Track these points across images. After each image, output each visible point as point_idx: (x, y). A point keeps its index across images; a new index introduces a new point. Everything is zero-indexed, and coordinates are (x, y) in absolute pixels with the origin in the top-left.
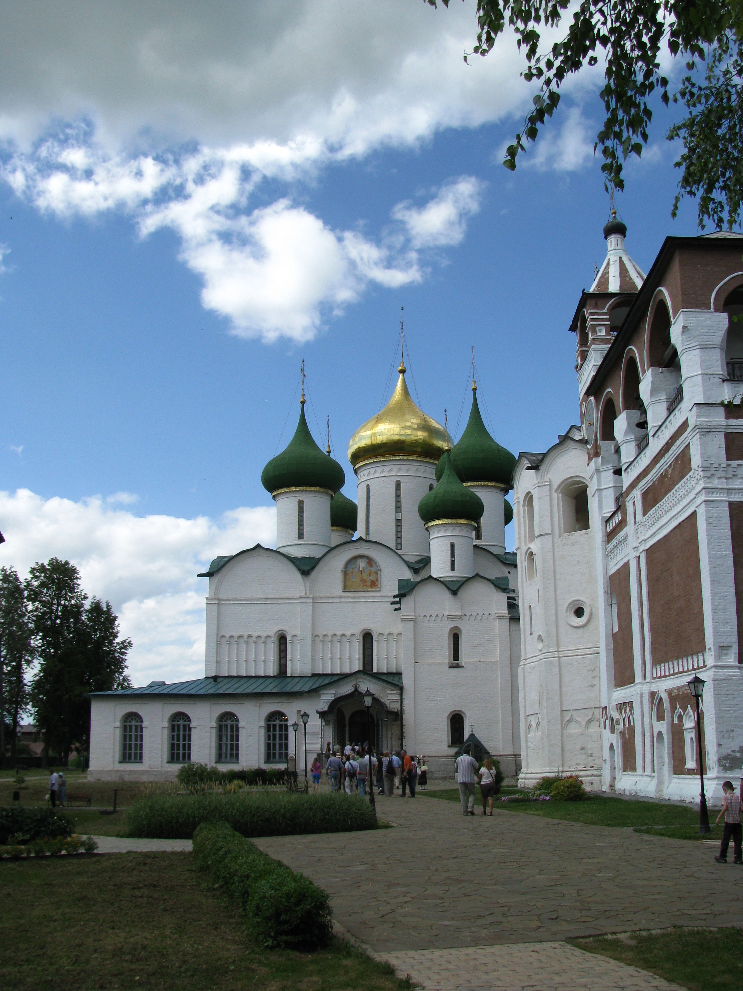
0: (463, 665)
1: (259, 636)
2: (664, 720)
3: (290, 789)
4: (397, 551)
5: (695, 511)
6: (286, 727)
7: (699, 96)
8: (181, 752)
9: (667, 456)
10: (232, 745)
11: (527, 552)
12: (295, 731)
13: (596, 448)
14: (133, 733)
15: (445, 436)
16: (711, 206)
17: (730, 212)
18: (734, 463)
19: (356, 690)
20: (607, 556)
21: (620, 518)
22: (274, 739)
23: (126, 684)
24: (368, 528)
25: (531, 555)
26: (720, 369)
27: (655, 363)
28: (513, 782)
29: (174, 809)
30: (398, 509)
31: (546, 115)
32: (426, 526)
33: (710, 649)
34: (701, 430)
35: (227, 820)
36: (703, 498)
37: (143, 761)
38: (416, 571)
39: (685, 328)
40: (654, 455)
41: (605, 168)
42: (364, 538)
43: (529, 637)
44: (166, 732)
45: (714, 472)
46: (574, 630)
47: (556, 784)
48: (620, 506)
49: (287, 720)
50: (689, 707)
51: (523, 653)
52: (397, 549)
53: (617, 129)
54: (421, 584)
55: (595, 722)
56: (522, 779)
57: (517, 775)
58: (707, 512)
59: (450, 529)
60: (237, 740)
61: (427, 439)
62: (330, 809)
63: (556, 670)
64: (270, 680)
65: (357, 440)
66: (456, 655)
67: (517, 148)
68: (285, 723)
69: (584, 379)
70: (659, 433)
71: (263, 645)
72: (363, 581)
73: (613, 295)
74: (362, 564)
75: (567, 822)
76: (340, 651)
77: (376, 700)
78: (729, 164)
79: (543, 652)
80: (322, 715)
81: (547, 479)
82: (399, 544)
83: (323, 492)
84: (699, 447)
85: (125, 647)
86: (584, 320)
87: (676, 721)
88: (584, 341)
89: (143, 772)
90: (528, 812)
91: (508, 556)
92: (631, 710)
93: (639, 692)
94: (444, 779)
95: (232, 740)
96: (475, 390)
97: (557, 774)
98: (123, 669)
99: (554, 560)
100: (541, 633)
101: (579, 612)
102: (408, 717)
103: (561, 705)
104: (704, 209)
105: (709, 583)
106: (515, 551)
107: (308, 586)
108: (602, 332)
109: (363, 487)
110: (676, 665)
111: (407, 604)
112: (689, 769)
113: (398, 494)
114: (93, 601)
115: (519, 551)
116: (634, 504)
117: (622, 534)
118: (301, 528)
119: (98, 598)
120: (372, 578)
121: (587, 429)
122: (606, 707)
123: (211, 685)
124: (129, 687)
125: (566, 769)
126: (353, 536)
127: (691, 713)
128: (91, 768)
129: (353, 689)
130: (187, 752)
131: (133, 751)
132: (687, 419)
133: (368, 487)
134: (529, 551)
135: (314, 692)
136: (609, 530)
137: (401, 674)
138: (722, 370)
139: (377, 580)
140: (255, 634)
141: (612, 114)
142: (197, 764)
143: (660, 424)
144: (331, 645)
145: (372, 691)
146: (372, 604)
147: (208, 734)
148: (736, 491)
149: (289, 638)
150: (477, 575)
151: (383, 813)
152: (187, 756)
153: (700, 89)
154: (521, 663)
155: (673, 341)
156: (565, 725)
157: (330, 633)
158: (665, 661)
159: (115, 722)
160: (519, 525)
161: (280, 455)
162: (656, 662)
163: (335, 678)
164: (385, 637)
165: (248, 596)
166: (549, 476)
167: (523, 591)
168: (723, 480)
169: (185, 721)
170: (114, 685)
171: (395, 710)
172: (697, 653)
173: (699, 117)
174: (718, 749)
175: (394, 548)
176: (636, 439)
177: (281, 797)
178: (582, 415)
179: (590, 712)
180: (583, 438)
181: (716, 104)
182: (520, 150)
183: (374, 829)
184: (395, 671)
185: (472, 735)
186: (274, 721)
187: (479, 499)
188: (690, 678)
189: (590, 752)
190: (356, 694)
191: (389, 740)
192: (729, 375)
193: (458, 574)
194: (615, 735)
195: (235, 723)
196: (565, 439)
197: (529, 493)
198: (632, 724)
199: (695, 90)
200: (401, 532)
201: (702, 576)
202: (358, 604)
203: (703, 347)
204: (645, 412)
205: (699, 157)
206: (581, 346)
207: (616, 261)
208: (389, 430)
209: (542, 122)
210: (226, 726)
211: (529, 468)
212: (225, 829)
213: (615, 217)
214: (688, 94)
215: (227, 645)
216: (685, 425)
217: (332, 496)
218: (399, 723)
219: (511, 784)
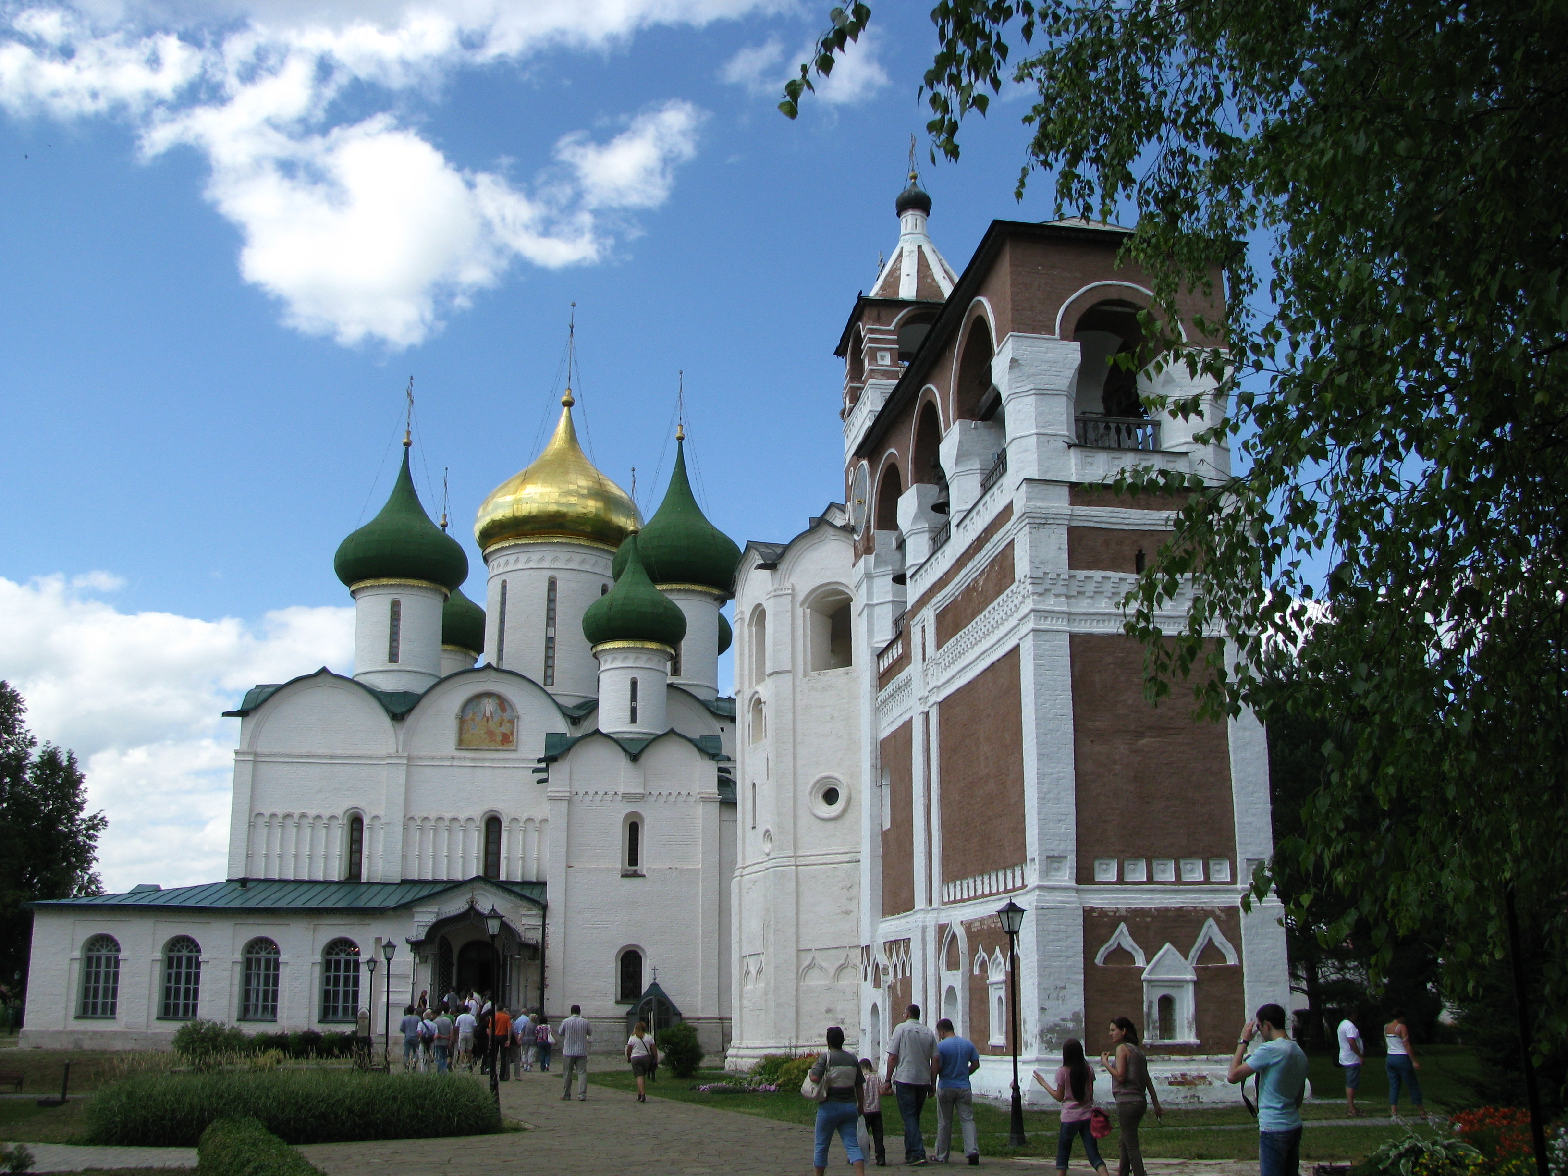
0: (644, 872)
1: (319, 817)
2: (958, 968)
3: (360, 1066)
4: (546, 688)
5: (1018, 645)
6: (357, 964)
7: (1067, 22)
8: (182, 1001)
9: (978, 557)
10: (266, 992)
11: (752, 698)
12: (372, 971)
13: (868, 540)
14: (103, 969)
15: (629, 509)
16: (1075, 186)
17: (1103, 198)
18: (1081, 574)
19: (472, 908)
20: (877, 710)
21: (900, 652)
22: (337, 983)
23: (93, 887)
24: (500, 650)
25: (758, 704)
26: (1065, 427)
27: (965, 412)
28: (717, 1062)
29: (168, 1097)
30: (551, 622)
31: (848, 38)
32: (594, 650)
33: (1033, 860)
34: (1031, 521)
35: (256, 1114)
36: (1030, 625)
37: (117, 1015)
38: (575, 721)
39: (1014, 363)
40: (958, 555)
41: (932, 127)
42: (494, 664)
43: (750, 833)
44: (158, 969)
45: (1049, 587)
46: (822, 824)
47: (785, 1066)
48: (901, 633)
49: (358, 953)
50: (997, 949)
51: (739, 858)
52: (545, 685)
53: (954, 70)
54: (581, 742)
55: (849, 969)
56: (732, 1056)
57: (724, 1049)
58: (1036, 647)
59: (632, 656)
60: (276, 983)
61: (602, 513)
62: (426, 1099)
63: (792, 886)
64: (334, 888)
65: (490, 508)
66: (633, 857)
67: (801, 85)
68: (355, 957)
69: (855, 432)
70: (967, 521)
71: (324, 830)
72: (490, 734)
73: (905, 304)
74: (489, 706)
75: (802, 1126)
76: (449, 844)
77: (504, 926)
78: (1103, 124)
79: (771, 856)
80: (416, 946)
81: (788, 585)
82: (549, 678)
83: (431, 589)
84: (1028, 547)
85: (95, 827)
86: (859, 340)
87: (976, 971)
88: (856, 372)
89: (115, 1035)
90: (742, 1109)
91: (721, 704)
92: (907, 952)
93: (920, 925)
94: (608, 1054)
95: (267, 983)
96: (681, 439)
97: (788, 1050)
98: (89, 862)
99: (794, 713)
100: (769, 827)
101: (831, 796)
102: (554, 954)
103: (797, 941)
104: (1064, 190)
105: (1035, 757)
106: (733, 696)
107: (401, 737)
108: (886, 360)
109: (497, 583)
110: (979, 883)
111: (559, 773)
112: (994, 1047)
113: (552, 597)
114: (45, 749)
115: (740, 695)
116: (924, 631)
117: (902, 676)
118: (395, 644)
119: (53, 745)
120: (505, 729)
121: (854, 510)
122: (867, 947)
123: (234, 895)
124: (98, 893)
125: (801, 1043)
126: (476, 660)
127: (1001, 959)
128: (27, 1027)
129: (467, 907)
130: (191, 1002)
131: (100, 1000)
132: (1012, 502)
133: (504, 583)
134: (756, 696)
135: (404, 909)
136: (882, 669)
137: (545, 884)
138: (1068, 430)
139: (512, 733)
140: (312, 812)
141: (948, 45)
142: (208, 1022)
143: (970, 507)
144: (435, 834)
145: (500, 911)
146: (503, 770)
147: (227, 973)
148: (1082, 617)
149: (366, 821)
150: (672, 732)
151: (511, 1108)
152: (191, 1009)
153: (1069, 10)
154: (737, 873)
155: (994, 380)
156: (802, 973)
157: (433, 815)
158: (963, 876)
159: (72, 951)
160: (742, 654)
161: (366, 527)
162: (949, 877)
163: (439, 888)
164: (522, 824)
165: (303, 751)
166: (793, 580)
167: (743, 760)
168: (1063, 599)
169: (191, 951)
170: (72, 890)
171: (534, 942)
172: (1012, 867)
173: (1063, 52)
174: (1040, 1015)
175: (541, 684)
176: (931, 530)
177: (346, 1078)
178: (848, 488)
179: (842, 954)
180: (849, 523)
181: (1089, 35)
182: (805, 87)
183: (495, 1133)
184: (534, 880)
185: (655, 986)
186: (337, 954)
187: (680, 612)
188: (1002, 904)
189: (841, 1016)
190: (472, 914)
191: (522, 990)
192: (1078, 437)
193: (642, 728)
194: (881, 991)
195: (272, 956)
196: (819, 524)
197: (759, 605)
198: (908, 974)
199: (1061, 12)
200: (553, 657)
201: (1024, 746)
202: (480, 770)
203: (1041, 393)
204: (947, 487)
205: (1062, 111)
206: (852, 379)
207: (912, 251)
208: (542, 495)
209: (842, 49)
210: (259, 961)
211: (760, 567)
212: (254, 1130)
213: (914, 184)
214: (1050, 16)
215: (266, 829)
216: (1007, 511)
217: (446, 596)
218: (538, 962)
219: (713, 1064)
